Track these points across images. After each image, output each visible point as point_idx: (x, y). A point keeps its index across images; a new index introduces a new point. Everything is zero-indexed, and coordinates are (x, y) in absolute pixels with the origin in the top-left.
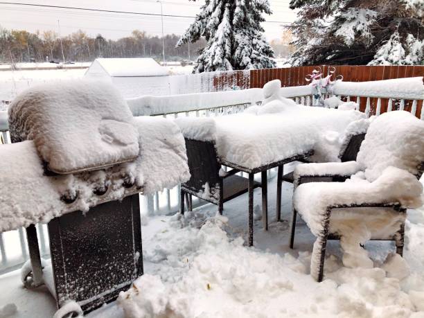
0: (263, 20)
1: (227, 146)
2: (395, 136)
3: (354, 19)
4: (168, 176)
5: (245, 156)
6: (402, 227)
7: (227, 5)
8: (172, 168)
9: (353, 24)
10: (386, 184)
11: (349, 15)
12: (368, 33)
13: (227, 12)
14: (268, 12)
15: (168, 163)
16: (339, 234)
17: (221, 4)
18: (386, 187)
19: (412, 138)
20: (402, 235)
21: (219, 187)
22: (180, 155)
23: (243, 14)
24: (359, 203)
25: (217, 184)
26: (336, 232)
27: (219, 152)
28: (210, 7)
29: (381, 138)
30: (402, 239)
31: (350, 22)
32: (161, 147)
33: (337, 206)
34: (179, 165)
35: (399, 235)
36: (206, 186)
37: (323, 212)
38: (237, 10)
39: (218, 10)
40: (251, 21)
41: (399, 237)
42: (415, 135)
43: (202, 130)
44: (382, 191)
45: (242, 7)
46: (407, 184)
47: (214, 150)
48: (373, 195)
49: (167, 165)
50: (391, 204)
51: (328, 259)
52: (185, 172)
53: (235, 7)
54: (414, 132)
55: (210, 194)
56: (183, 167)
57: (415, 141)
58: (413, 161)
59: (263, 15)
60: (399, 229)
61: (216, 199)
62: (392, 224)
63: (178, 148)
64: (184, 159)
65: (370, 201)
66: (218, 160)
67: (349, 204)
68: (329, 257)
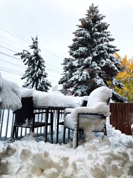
0: (49, 89)
1: (38, 99)
2: (98, 92)
3: (80, 88)
4: (13, 103)
5: (45, 101)
6: (105, 125)
7: (35, 82)
8: (14, 100)
9: (81, 90)
10: (97, 106)
11: (79, 87)
12: (86, 93)
13: (35, 84)
14: (51, 86)
15: (13, 97)
16: (83, 128)
17: (33, 82)
18: (98, 107)
19: (104, 91)
20: (106, 129)
21: (33, 119)
22: (18, 96)
23: (41, 86)
24: (89, 113)
25: (32, 118)
26: (82, 128)
27: (34, 102)
28: (29, 82)
29: (94, 96)
30: (106, 131)
31: (79, 89)
32: (11, 91)
33: (81, 113)
34: (17, 100)
35: (104, 129)
36: (27, 120)
37: (76, 116)
38: (39, 84)
39: (31, 84)
40: (44, 88)
41: (105, 130)
42: (104, 90)
43: (28, 93)
44: (96, 109)
45: (41, 83)
46: (104, 106)
47: (32, 101)
48: (94, 110)
49: (12, 98)
50: (100, 114)
51: (80, 141)
52: (20, 104)
53: (38, 83)
54: (104, 89)
55: (28, 124)
56: (19, 101)
57: (104, 92)
58: (105, 99)
59: (49, 87)
60: (104, 126)
61: (31, 125)
62: (101, 124)
63: (18, 93)
64: (20, 99)
65: (93, 112)
66: (34, 106)
67: (85, 112)
68: (80, 140)
